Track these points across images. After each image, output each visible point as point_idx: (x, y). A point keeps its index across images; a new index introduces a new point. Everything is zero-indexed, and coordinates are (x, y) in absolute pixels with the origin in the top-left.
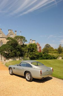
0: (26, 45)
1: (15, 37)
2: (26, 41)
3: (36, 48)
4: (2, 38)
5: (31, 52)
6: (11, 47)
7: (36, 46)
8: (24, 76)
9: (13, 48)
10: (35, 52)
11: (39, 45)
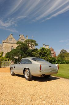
0: (37, 50)
1: (25, 41)
2: (37, 45)
3: (50, 53)
4: (12, 43)
5: (42, 56)
6: (21, 51)
7: (50, 51)
8: (23, 75)
9: (24, 53)
10: (47, 56)
11: (53, 50)
